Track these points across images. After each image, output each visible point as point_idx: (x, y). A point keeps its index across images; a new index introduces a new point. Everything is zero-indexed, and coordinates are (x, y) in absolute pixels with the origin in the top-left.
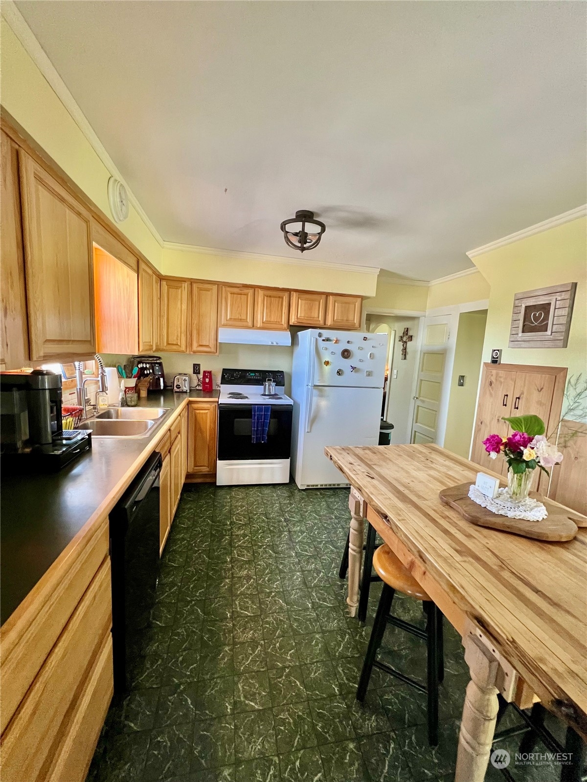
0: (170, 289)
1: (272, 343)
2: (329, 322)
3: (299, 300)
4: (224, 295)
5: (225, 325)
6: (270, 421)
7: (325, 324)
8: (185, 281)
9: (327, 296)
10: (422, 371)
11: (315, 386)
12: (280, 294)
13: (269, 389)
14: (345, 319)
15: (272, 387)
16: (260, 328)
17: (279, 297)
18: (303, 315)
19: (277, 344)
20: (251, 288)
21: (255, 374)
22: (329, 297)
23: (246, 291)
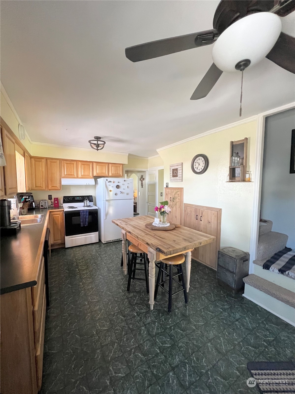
0: (36, 162)
1: (87, 184)
2: (110, 174)
3: (97, 166)
4: (63, 165)
5: (64, 177)
6: (88, 217)
7: (108, 175)
8: (43, 159)
9: (108, 164)
10: (149, 192)
11: (106, 200)
12: (88, 163)
13: (87, 204)
14: (117, 173)
15: (88, 203)
16: (80, 178)
17: (88, 165)
18: (99, 172)
19: (89, 184)
20: (75, 161)
21: (79, 198)
22: (109, 165)
23: (73, 162)
